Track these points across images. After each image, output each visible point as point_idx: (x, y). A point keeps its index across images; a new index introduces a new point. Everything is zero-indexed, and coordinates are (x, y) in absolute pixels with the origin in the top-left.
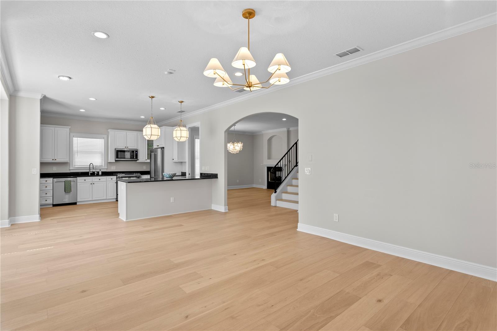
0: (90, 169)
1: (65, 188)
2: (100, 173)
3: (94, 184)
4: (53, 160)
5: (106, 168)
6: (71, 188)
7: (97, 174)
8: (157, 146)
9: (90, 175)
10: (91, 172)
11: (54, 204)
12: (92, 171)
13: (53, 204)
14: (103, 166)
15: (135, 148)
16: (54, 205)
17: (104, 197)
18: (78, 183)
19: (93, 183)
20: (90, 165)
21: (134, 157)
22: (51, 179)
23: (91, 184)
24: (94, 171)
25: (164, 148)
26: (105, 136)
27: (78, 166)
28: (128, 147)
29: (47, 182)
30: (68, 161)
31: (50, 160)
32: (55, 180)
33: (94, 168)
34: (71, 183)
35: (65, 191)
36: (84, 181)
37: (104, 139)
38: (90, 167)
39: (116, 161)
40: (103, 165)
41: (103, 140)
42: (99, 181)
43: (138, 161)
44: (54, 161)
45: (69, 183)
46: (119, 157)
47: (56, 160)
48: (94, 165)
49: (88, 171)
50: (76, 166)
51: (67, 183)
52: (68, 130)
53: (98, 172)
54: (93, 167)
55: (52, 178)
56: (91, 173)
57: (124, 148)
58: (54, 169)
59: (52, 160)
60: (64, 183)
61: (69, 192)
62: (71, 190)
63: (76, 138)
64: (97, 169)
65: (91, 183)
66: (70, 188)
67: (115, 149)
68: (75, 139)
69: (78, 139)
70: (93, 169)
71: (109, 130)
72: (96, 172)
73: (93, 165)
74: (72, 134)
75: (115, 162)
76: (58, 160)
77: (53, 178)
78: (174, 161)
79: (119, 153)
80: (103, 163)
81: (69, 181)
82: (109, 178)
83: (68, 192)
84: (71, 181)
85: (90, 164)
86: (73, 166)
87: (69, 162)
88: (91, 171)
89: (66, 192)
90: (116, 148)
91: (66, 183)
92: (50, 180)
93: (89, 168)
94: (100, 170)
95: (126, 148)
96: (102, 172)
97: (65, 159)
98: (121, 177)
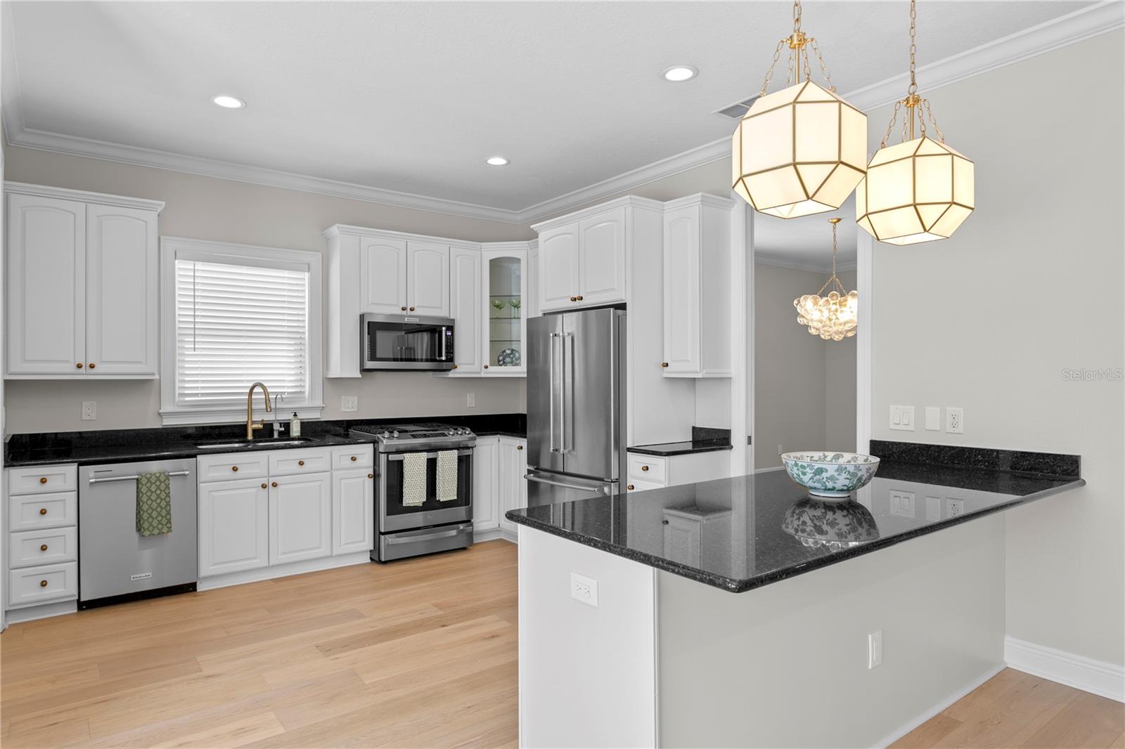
0: (250, 411)
1: (138, 513)
2: (296, 430)
3: (275, 485)
4: (79, 366)
5: (319, 403)
6: (169, 513)
7: (280, 433)
8: (575, 300)
9: (250, 437)
10: (255, 426)
11: (82, 600)
12: (260, 418)
13: (78, 600)
14: (307, 393)
15: (443, 313)
16: (85, 606)
17: (319, 548)
18: (201, 486)
19: (272, 480)
20: (251, 393)
21: (440, 355)
22: (69, 470)
23: (264, 486)
24: (269, 417)
25: (622, 307)
26: (315, 259)
27: (197, 395)
28: (412, 310)
29: (46, 487)
30: (153, 374)
31: (63, 369)
32: (90, 472)
33: (273, 406)
34: (167, 487)
35: (139, 528)
36: (230, 474)
37: (309, 270)
38: (250, 401)
39: (364, 371)
40: (307, 390)
41: (307, 275)
42: (301, 469)
43: (451, 374)
44: (83, 374)
45: (158, 488)
46: (378, 356)
47: (92, 366)
48: (269, 390)
49: (241, 419)
50: (187, 399)
51: (149, 489)
52: (152, 217)
53: (287, 425)
54: (267, 401)
55: (75, 466)
56: (254, 431)
57: (400, 312)
59: (73, 369)
60: (133, 488)
61: (161, 533)
62: (169, 521)
63: (189, 265)
64: (284, 410)
65: (264, 481)
66: (164, 513)
67: (362, 317)
68: (183, 268)
69: (199, 266)
70: (268, 409)
71: (335, 230)
72: (276, 427)
73: (266, 392)
74: (169, 245)
75: (360, 376)
76: (105, 371)
77: (81, 464)
78: (667, 373)
79: (380, 335)
80: (307, 384)
81: (158, 478)
82: (340, 454)
83: (152, 535)
84: (168, 477)
85: (251, 385)
86: (177, 399)
87: (157, 377)
88: (256, 418)
89: (147, 533)
90: (362, 311)
91: (144, 489)
92: (63, 474)
93: (246, 407)
94: (295, 415)
95: (404, 313)
96: (304, 425)
97: (140, 362)
98: (394, 451)
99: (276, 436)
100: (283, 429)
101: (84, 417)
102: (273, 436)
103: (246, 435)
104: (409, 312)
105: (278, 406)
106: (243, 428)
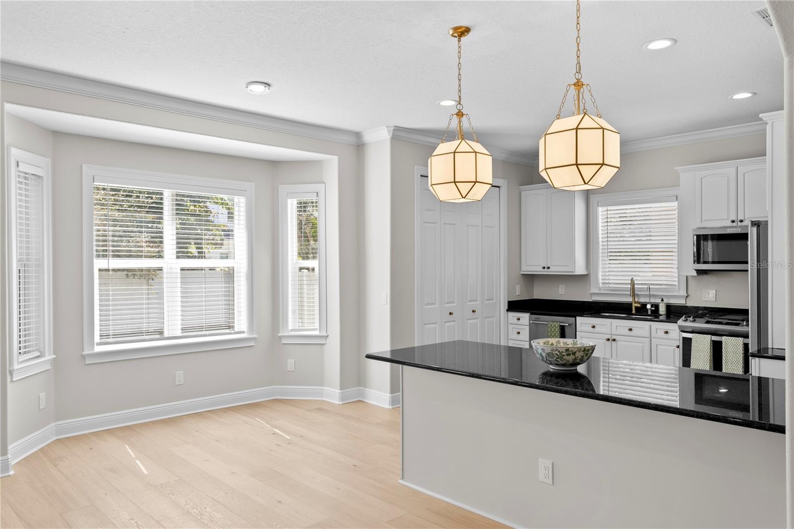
0: (634, 295)
2: (662, 310)
3: (614, 340)
4: (544, 268)
7: (652, 311)
9: (634, 312)
10: (636, 305)
14: (677, 287)
18: (578, 333)
19: (614, 337)
22: (527, 316)
23: (608, 340)
24: (642, 300)
27: (611, 283)
28: (741, 221)
29: (520, 322)
31: (537, 270)
36: (589, 329)
37: (677, 200)
38: (633, 289)
39: (700, 272)
40: (675, 283)
41: (676, 204)
42: (630, 333)
44: (546, 272)
47: (548, 268)
49: (629, 299)
50: (607, 286)
53: (656, 306)
55: (528, 314)
56: (637, 308)
57: (731, 224)
58: (560, 290)
59: (542, 269)
63: (606, 209)
64: (655, 296)
65: (609, 337)
67: (694, 232)
68: (603, 211)
69: (608, 207)
72: (649, 306)
75: (696, 275)
76: (554, 270)
77: (531, 314)
80: (676, 279)
81: (555, 325)
82: (657, 328)
86: (600, 285)
88: (637, 300)
90: (697, 226)
92: (525, 317)
93: (630, 292)
94: (662, 300)
95: (734, 224)
96: (668, 307)
97: (567, 266)
98: (691, 330)
99: (649, 313)
100: (654, 309)
101: (560, 293)
102: (648, 313)
103: (632, 310)
104: (740, 224)
105: (651, 293)
106: (629, 305)
